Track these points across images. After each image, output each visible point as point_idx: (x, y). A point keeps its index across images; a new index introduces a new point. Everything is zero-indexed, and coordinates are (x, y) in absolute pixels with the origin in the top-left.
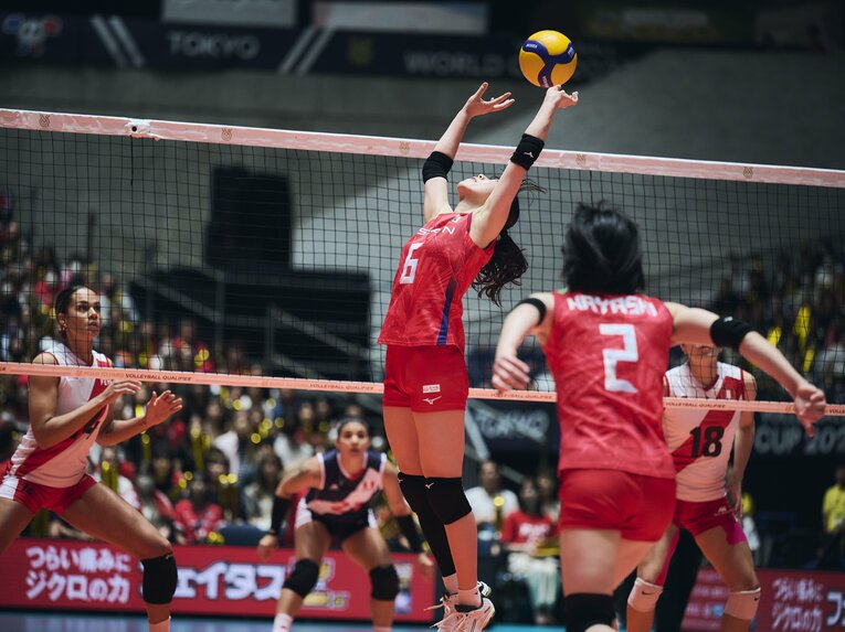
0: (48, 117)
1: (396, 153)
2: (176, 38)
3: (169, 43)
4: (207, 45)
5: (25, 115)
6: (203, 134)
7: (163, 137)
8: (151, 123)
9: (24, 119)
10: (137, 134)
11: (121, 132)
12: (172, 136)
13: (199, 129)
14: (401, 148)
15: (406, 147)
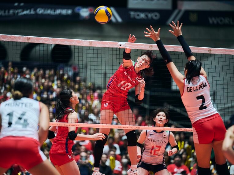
0: (92, 42)
1: (207, 52)
2: (132, 13)
3: (130, 15)
4: (142, 16)
5: (84, 41)
6: (143, 47)
7: (130, 48)
8: (126, 44)
9: (84, 43)
10: (121, 47)
11: (116, 47)
12: (133, 48)
13: (142, 45)
14: (209, 51)
15: (210, 50)
